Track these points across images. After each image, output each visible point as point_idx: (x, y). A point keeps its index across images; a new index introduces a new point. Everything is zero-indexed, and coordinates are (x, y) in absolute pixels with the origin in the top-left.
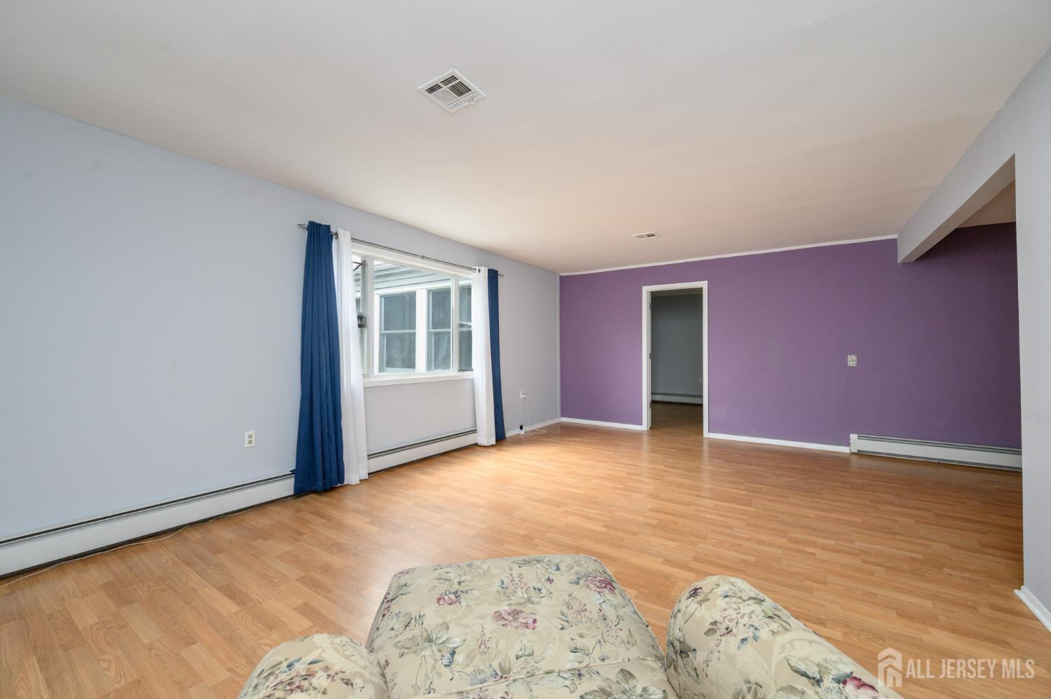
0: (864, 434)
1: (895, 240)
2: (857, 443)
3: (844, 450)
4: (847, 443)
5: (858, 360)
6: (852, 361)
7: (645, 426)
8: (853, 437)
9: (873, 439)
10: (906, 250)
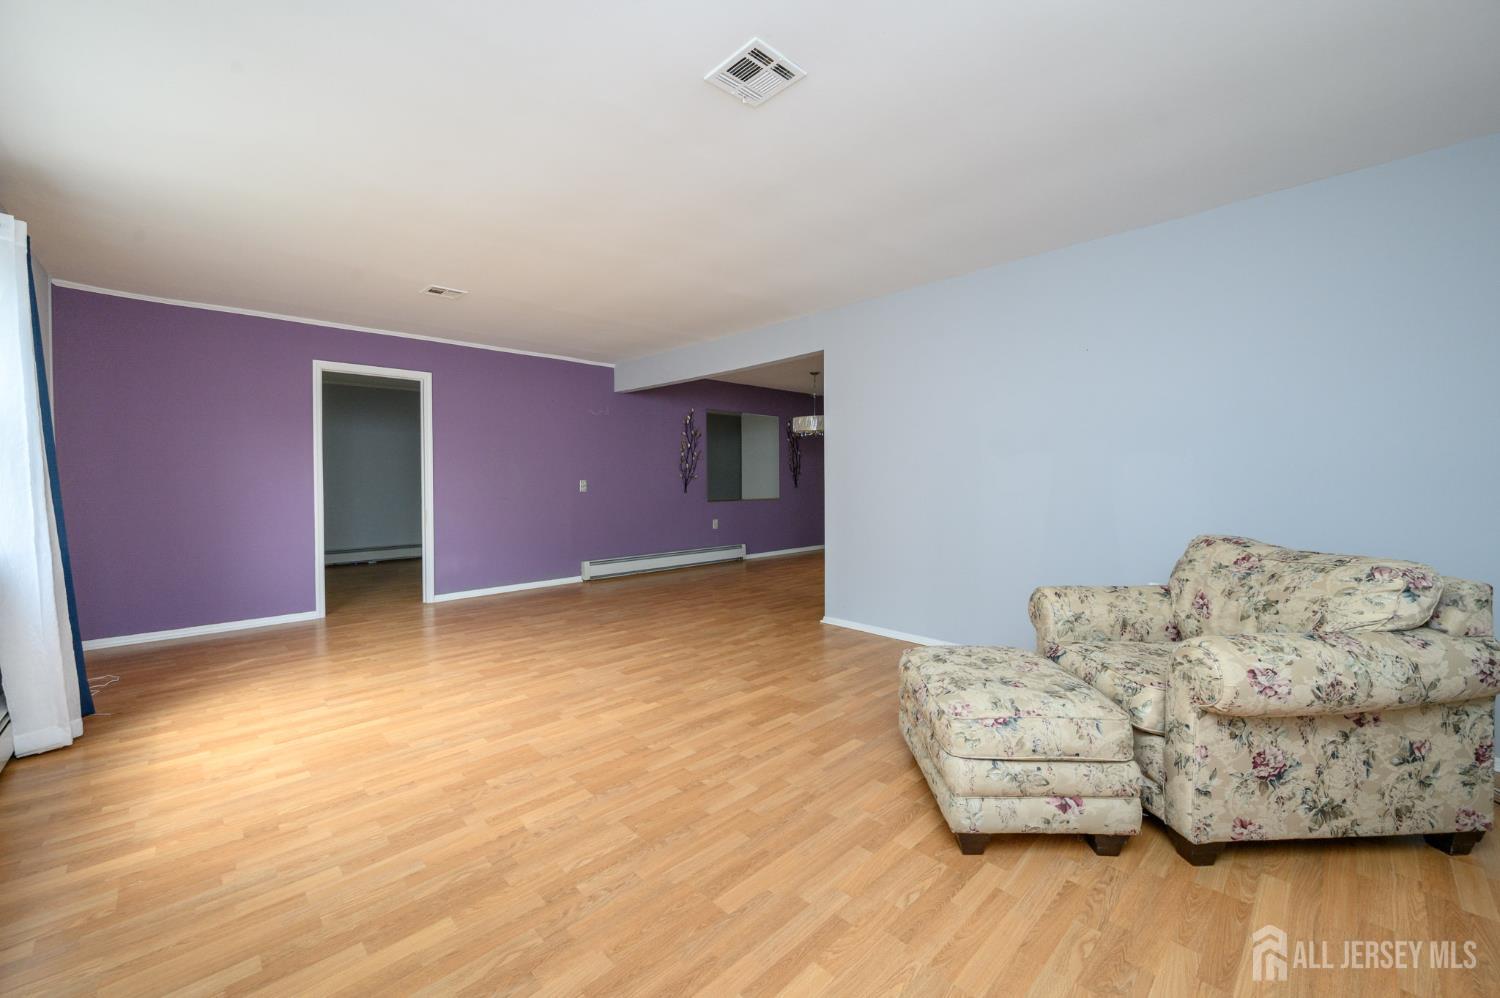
0: (597, 557)
1: (611, 370)
2: (590, 570)
3: (577, 579)
4: (578, 572)
5: (588, 486)
6: (583, 486)
7: (319, 613)
8: (586, 564)
9: (603, 563)
10: (622, 384)
